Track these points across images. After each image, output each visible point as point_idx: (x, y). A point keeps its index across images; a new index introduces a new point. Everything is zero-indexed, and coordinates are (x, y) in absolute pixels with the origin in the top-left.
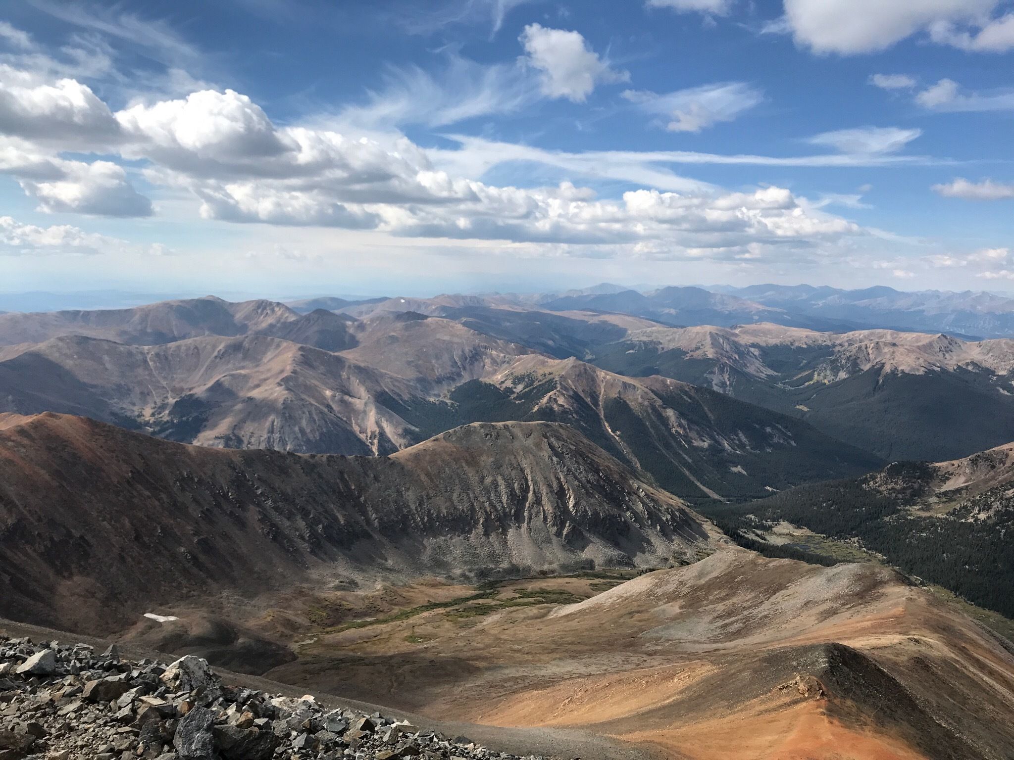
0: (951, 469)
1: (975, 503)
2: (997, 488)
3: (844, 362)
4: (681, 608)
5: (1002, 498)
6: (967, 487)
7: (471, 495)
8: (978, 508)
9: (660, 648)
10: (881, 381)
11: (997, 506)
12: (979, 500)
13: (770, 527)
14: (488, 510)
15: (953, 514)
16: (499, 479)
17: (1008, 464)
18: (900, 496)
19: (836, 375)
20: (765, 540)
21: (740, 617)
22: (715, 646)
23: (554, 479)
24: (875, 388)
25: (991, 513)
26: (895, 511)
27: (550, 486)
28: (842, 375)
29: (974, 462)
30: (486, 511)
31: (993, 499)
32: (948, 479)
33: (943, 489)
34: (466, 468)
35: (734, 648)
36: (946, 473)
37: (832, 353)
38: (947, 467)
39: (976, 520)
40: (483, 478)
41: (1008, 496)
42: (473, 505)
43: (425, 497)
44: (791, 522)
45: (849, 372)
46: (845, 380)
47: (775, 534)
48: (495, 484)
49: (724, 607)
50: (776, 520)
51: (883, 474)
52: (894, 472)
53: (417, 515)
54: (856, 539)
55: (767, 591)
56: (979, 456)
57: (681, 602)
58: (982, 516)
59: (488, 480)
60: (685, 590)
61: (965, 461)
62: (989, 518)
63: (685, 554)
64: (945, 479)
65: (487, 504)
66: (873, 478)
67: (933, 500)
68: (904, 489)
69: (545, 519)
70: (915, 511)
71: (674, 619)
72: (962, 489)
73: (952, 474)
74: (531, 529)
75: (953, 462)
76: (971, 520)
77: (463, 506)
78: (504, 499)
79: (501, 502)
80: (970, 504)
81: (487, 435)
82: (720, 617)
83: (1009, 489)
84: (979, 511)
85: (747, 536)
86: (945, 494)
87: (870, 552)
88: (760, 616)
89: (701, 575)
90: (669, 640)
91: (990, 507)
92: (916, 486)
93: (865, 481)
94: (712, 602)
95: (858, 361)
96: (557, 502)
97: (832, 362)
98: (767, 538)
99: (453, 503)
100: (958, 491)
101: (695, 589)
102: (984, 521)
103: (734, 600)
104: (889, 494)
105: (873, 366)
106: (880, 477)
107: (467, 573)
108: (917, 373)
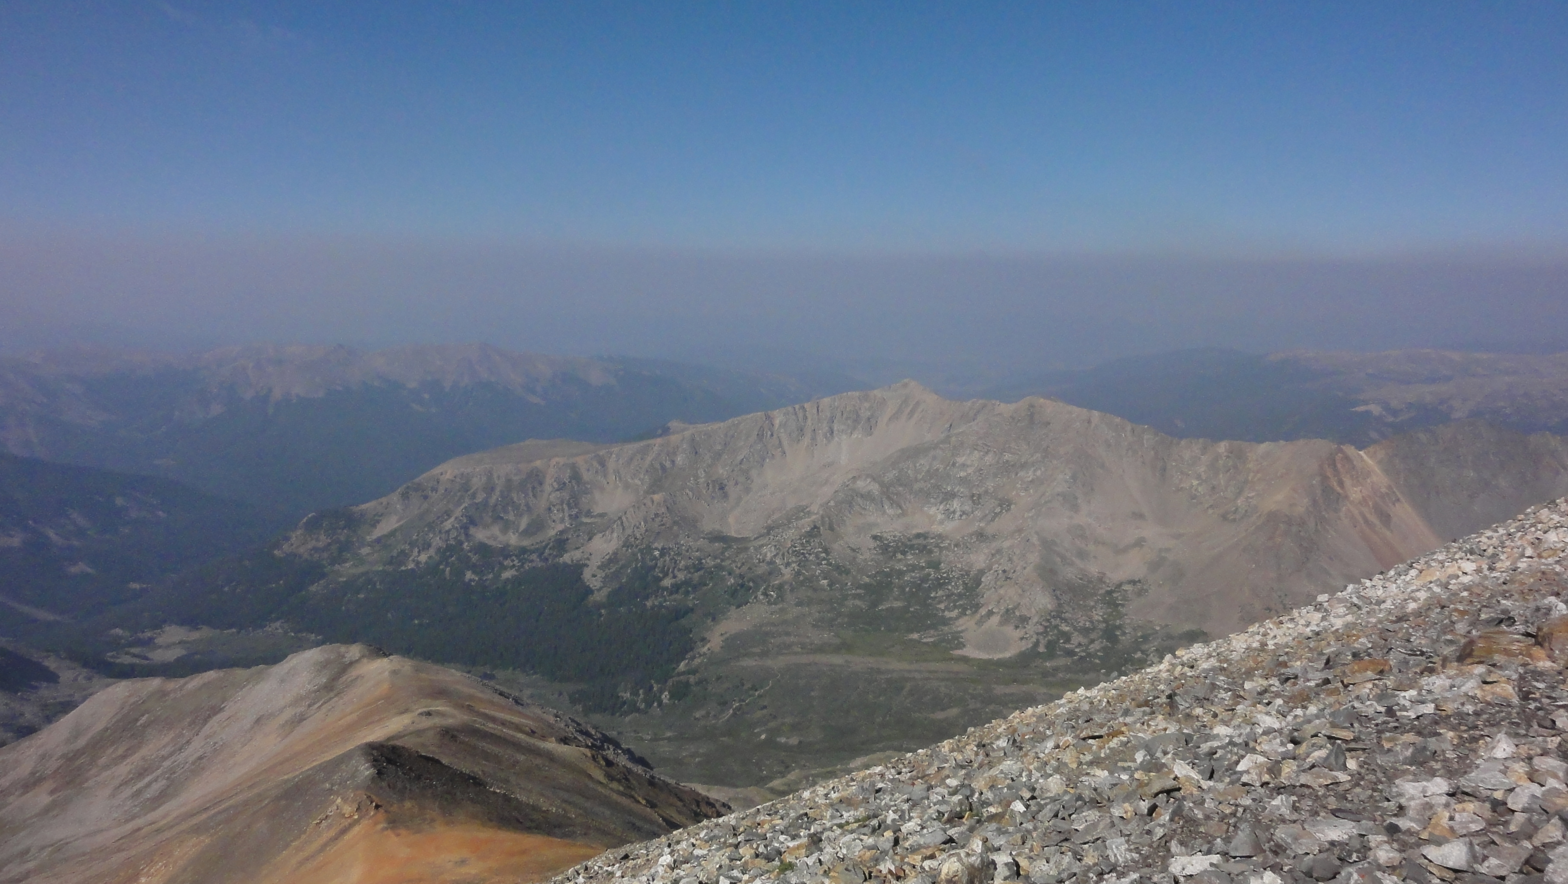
1: (412, 545)
4: (52, 792)
5: (440, 532)
6: (401, 526)
8: (416, 550)
9: (31, 865)
11: (437, 542)
12: (417, 540)
13: (151, 639)
15: (390, 563)
17: (441, 490)
18: (325, 555)
20: (146, 658)
21: (159, 771)
22: (130, 826)
25: (432, 552)
26: (323, 575)
29: (405, 496)
31: (431, 535)
32: (378, 522)
33: (374, 537)
35: (164, 817)
36: (375, 515)
39: (418, 563)
41: (447, 529)
44: (182, 623)
47: (160, 647)
49: (128, 768)
50: (157, 625)
51: (299, 532)
52: (313, 526)
54: (278, 624)
55: (193, 723)
57: (49, 785)
58: (423, 558)
60: (53, 765)
61: (395, 497)
62: (430, 557)
63: (22, 715)
64: (374, 524)
66: (287, 539)
67: (365, 551)
68: (329, 544)
70: (347, 570)
71: (46, 811)
72: (396, 530)
73: (382, 515)
76: (411, 566)
80: (407, 547)
82: (125, 783)
83: (446, 520)
84: (419, 552)
85: (118, 661)
86: (378, 540)
87: (300, 635)
88: (191, 760)
89: (76, 734)
90: (43, 848)
91: (429, 546)
92: (342, 538)
93: (277, 546)
94: (107, 767)
98: (150, 655)
100: (393, 533)
101: (70, 758)
102: (426, 563)
103: (144, 751)
104: (311, 555)
106: (296, 536)
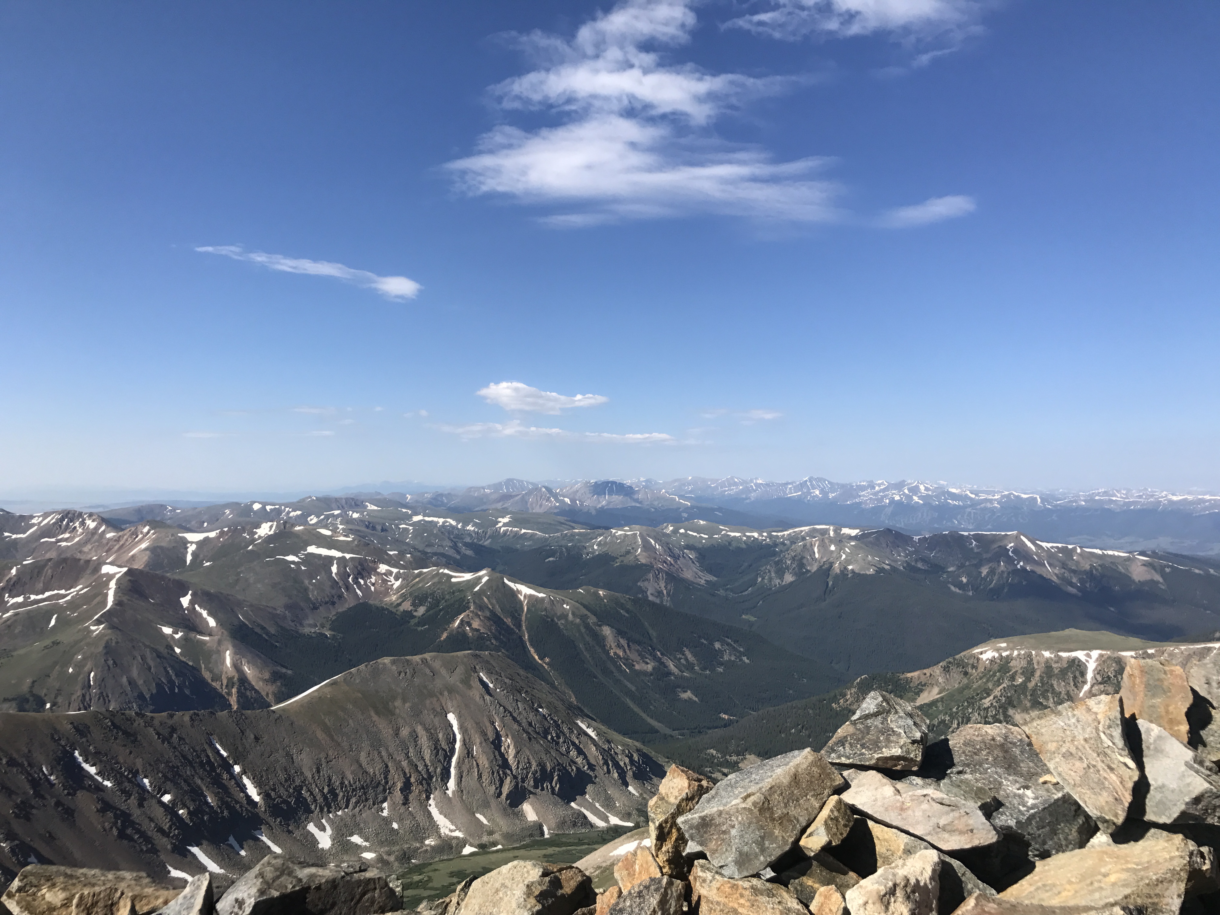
0: (923, 679)
2: (973, 697)
3: (789, 562)
7: (384, 753)
10: (831, 583)
14: (407, 771)
16: (420, 729)
19: (782, 578)
23: (488, 724)
24: (825, 592)
27: (484, 734)
28: (789, 578)
30: (405, 773)
34: (375, 718)
37: (775, 554)
38: (919, 678)
40: (398, 729)
42: (387, 766)
43: (323, 759)
45: (795, 574)
46: (792, 583)
48: (414, 737)
53: (314, 786)
56: (950, 663)
59: (405, 732)
65: (405, 764)
69: (480, 776)
74: (462, 791)
75: (925, 671)
77: (375, 769)
78: (427, 755)
79: (423, 759)
81: (400, 673)
95: (805, 561)
96: (494, 753)
97: (777, 563)
99: (361, 766)
105: (821, 567)
107: (385, 857)
108: (868, 573)
